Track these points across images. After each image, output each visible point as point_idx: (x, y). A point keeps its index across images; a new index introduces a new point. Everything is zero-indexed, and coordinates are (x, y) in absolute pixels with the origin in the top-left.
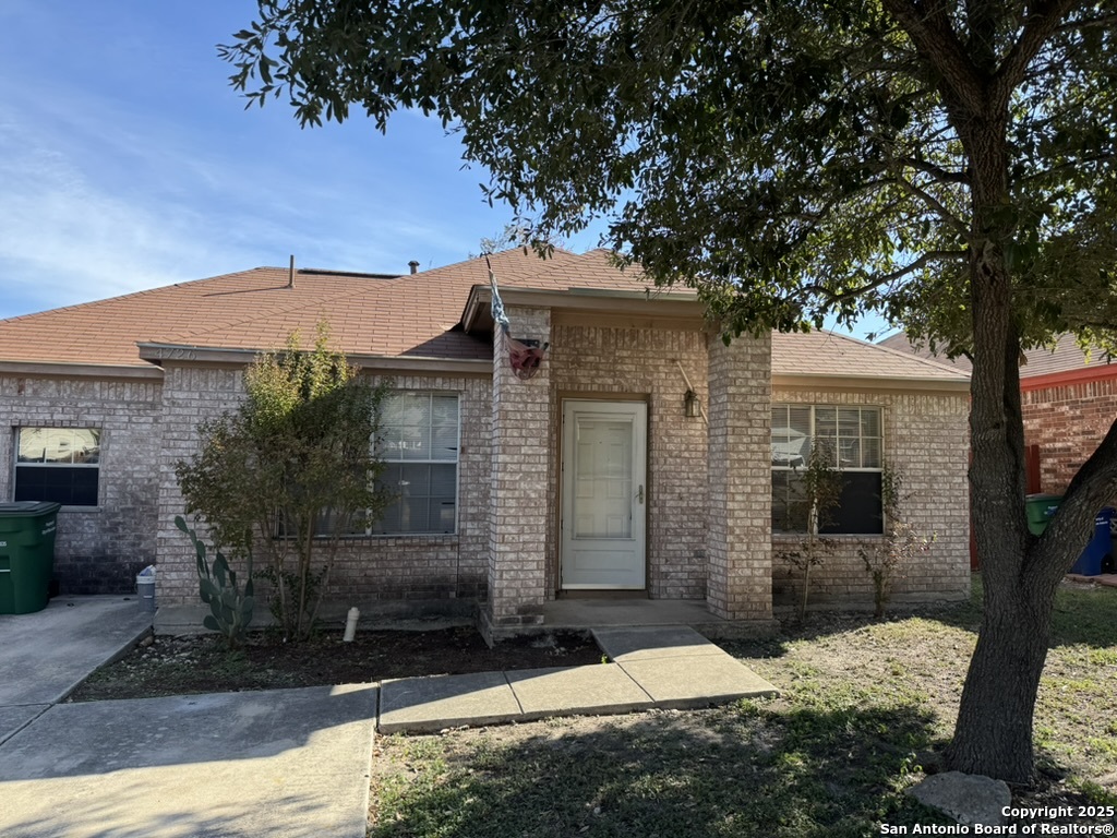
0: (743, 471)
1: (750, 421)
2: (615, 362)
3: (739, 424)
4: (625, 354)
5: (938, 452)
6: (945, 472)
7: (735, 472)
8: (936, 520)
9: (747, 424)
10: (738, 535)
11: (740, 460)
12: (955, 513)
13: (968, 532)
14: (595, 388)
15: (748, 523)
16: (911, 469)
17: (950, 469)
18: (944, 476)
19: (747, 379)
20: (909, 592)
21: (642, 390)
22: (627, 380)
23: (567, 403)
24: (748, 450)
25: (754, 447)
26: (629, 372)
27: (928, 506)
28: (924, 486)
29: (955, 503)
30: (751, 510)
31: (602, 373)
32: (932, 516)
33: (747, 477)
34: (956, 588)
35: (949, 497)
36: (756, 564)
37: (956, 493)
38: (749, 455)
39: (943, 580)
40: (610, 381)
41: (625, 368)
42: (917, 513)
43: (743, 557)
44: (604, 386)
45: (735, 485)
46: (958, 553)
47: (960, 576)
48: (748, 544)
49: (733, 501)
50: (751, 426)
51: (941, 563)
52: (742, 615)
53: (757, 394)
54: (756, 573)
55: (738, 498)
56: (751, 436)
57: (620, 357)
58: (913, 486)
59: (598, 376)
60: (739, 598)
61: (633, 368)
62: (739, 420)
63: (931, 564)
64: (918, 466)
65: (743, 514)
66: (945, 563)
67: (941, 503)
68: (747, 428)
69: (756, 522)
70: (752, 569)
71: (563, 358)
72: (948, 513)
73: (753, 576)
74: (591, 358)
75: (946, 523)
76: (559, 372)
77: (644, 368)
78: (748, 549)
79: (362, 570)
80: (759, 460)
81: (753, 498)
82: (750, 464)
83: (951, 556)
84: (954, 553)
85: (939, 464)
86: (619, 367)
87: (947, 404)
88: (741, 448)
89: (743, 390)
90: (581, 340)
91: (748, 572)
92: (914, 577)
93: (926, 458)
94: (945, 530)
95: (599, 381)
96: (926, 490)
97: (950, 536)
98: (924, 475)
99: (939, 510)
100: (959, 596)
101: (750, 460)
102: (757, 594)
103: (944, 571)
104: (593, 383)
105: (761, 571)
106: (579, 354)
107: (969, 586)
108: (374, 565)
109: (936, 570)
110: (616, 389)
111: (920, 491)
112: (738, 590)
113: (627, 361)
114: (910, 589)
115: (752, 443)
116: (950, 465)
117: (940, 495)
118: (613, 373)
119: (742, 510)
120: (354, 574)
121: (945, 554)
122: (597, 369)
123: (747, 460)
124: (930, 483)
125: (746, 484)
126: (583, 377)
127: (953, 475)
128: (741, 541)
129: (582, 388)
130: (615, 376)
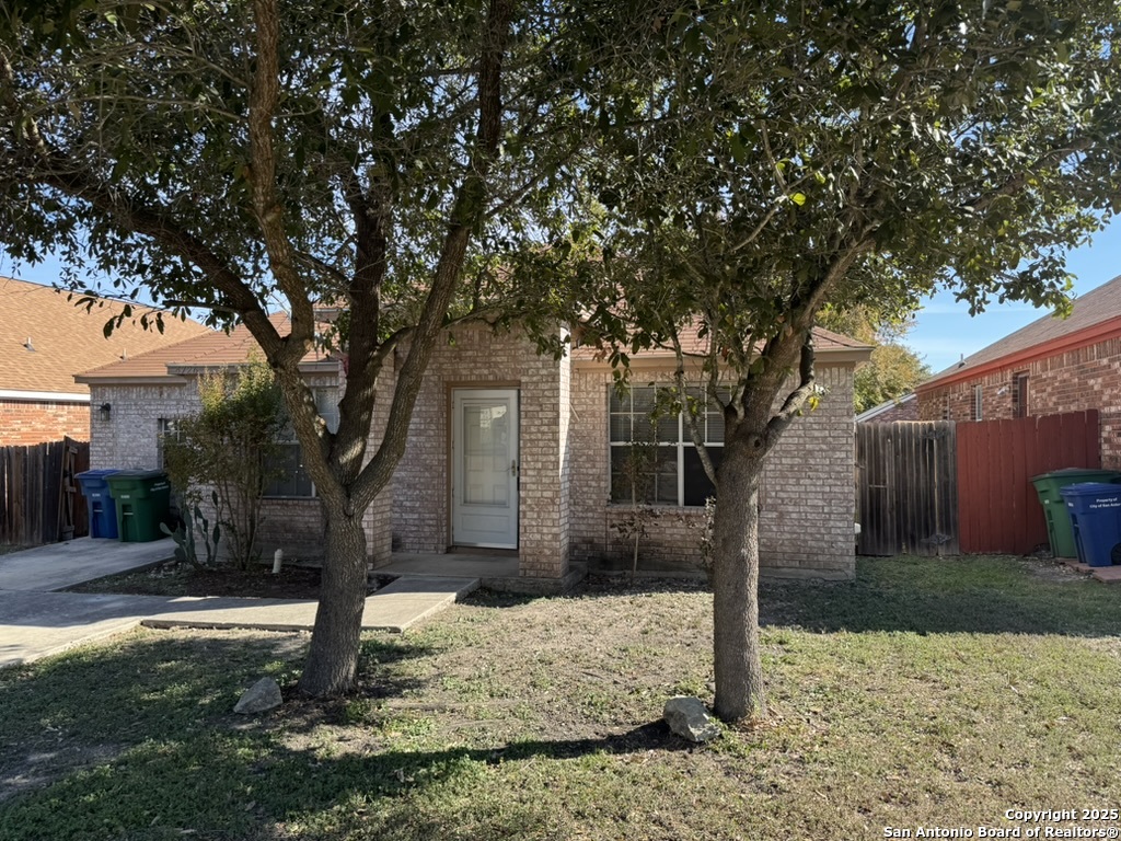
0: (535, 450)
1: (541, 405)
2: (490, 355)
3: (531, 408)
4: (498, 347)
5: (815, 426)
6: (824, 447)
7: (527, 450)
8: (812, 496)
9: (538, 409)
10: (530, 505)
11: (531, 440)
12: (836, 489)
13: (853, 510)
14: (474, 378)
15: (539, 494)
16: (781, 444)
17: (830, 443)
18: (821, 450)
19: (538, 369)
20: (778, 567)
21: (513, 378)
22: (500, 370)
23: (456, 392)
24: (539, 431)
25: (545, 428)
26: (502, 363)
27: (802, 482)
28: (797, 461)
29: (835, 479)
30: (542, 483)
31: (479, 365)
32: (806, 492)
33: (538, 454)
34: (836, 567)
35: (829, 473)
36: (545, 530)
37: (838, 469)
38: (539, 435)
39: (820, 558)
40: (486, 372)
41: (499, 359)
42: (788, 488)
43: (534, 523)
44: (481, 376)
45: (527, 461)
46: (839, 531)
47: (841, 555)
48: (538, 513)
49: (526, 475)
50: (542, 410)
51: (817, 540)
52: (532, 573)
53: (547, 382)
54: (545, 538)
55: (530, 473)
56: (541, 419)
57: (494, 350)
58: (784, 461)
59: (476, 368)
60: (530, 559)
61: (505, 359)
62: (531, 405)
63: (805, 541)
64: (790, 440)
65: (534, 487)
66: (823, 540)
67: (819, 478)
68: (538, 412)
69: (546, 494)
70: (543, 534)
71: (447, 354)
72: (827, 489)
73: (542, 540)
74: (470, 353)
75: (824, 500)
76: (445, 366)
77: (515, 359)
78: (539, 517)
79: (306, 523)
80: (549, 440)
81: (543, 472)
82: (541, 444)
83: (830, 533)
84: (833, 531)
85: (817, 438)
86: (493, 359)
87: (827, 376)
88: (533, 429)
89: (535, 379)
90: (462, 338)
91: (538, 537)
92: (784, 553)
93: (801, 433)
94: (823, 507)
95: (475, 372)
96: (799, 465)
97: (829, 514)
98: (797, 450)
99: (815, 485)
100: (839, 576)
101: (541, 440)
102: (546, 556)
103: (822, 549)
104: (472, 374)
105: (550, 536)
106: (461, 350)
107: (853, 566)
108: (313, 520)
109: (811, 547)
110: (491, 378)
111: (792, 466)
112: (529, 551)
113: (500, 353)
114: (779, 564)
115: (542, 425)
116: (831, 439)
117: (817, 471)
118: (488, 364)
119: (534, 483)
120: (301, 525)
121: (823, 531)
122: (475, 362)
123: (538, 440)
124: (805, 458)
125: (537, 461)
126: (464, 370)
127: (834, 450)
128: (532, 510)
129: (463, 379)
130: (490, 367)
